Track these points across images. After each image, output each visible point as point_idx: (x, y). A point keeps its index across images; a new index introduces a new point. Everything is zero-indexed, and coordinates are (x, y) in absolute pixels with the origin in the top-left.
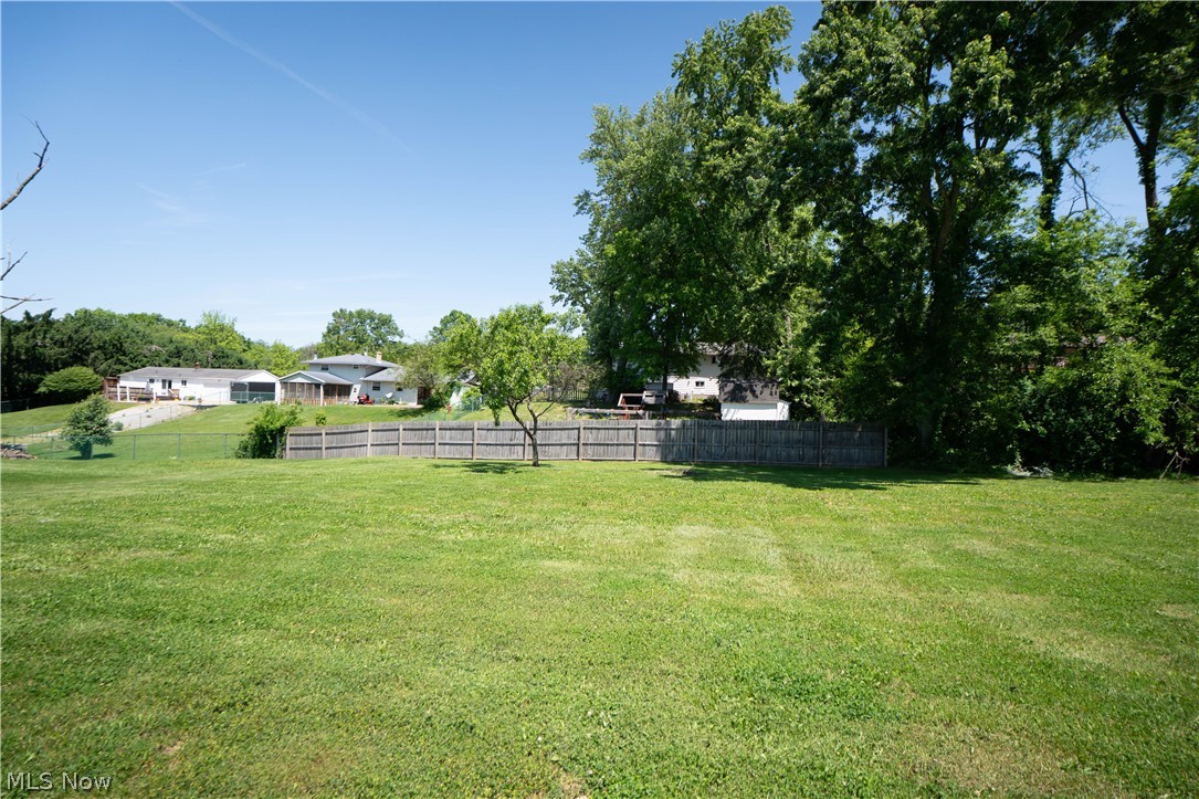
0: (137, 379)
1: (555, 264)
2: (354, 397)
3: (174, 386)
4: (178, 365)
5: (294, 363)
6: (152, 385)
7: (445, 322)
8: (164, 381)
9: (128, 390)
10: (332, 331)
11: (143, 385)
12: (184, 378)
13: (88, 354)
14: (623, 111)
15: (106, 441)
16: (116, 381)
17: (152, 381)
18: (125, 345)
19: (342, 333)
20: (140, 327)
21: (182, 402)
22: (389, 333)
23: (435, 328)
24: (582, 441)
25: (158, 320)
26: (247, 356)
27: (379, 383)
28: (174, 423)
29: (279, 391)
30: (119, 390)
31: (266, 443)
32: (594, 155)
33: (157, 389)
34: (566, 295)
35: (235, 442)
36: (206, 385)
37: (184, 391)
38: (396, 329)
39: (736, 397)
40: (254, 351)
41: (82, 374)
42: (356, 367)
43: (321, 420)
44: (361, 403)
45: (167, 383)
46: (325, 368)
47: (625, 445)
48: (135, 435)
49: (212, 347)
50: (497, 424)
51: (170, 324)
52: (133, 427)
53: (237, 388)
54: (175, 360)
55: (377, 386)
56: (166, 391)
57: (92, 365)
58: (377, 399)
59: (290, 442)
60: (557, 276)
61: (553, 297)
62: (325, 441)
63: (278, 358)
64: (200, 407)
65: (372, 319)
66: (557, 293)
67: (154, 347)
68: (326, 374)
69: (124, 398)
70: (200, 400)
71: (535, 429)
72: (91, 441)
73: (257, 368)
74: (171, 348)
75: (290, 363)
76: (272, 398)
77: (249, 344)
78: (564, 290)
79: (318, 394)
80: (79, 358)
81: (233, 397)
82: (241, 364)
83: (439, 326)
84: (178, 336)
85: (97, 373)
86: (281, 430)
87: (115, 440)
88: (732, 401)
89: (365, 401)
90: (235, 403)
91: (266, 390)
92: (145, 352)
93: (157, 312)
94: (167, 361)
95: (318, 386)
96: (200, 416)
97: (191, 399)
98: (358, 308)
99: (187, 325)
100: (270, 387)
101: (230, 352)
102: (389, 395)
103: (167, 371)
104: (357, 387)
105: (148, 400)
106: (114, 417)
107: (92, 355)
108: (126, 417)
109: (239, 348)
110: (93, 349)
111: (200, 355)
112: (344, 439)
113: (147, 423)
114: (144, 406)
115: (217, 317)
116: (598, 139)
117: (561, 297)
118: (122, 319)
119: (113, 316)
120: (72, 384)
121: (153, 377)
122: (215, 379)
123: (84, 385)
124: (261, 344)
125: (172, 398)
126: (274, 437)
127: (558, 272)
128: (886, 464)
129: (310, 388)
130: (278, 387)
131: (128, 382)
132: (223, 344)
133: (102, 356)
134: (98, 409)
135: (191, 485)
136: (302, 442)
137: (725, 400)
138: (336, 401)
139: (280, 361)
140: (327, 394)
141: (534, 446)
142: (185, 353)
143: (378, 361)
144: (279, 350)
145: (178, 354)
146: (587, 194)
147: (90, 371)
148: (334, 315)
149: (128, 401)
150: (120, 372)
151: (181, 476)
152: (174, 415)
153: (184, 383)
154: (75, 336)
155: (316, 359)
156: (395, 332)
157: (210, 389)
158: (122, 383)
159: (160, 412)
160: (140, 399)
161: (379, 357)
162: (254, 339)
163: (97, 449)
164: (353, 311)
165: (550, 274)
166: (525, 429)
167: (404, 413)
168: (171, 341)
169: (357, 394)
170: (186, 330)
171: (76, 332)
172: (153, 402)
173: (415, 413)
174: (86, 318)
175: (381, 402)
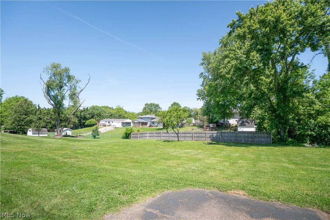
0: (103, 121)
1: (197, 90)
2: (148, 125)
3: (110, 123)
4: (111, 118)
5: (136, 117)
6: (106, 123)
7: (172, 105)
8: (108, 122)
9: (102, 124)
10: (145, 109)
11: (104, 123)
12: (112, 121)
13: (94, 116)
14: (209, 52)
15: (98, 135)
16: (99, 122)
17: (106, 122)
18: (101, 114)
19: (147, 109)
20: (104, 109)
21: (112, 127)
22: (158, 109)
23: (169, 107)
24: (193, 136)
25: (107, 107)
26: (126, 116)
27: (154, 122)
28: (110, 131)
29: (132, 124)
30: (100, 124)
31: (127, 136)
32: (202, 64)
33: (107, 124)
34: (201, 98)
35: (121, 136)
36: (117, 123)
37: (112, 124)
38: (160, 107)
39: (243, 125)
40: (127, 114)
41: (93, 121)
42: (149, 118)
43: (138, 131)
44: (149, 127)
45: (109, 122)
46: (142, 118)
47: (203, 137)
48: (103, 134)
49: (118, 113)
50: (167, 132)
51: (110, 108)
52: (103, 132)
53: (123, 123)
54: (111, 117)
55: (153, 123)
56: (109, 124)
57: (95, 118)
58: (153, 126)
59: (132, 136)
60: (198, 93)
61: (197, 99)
62: (139, 136)
63: (132, 116)
64: (115, 128)
65: (154, 105)
66: (198, 98)
67: (107, 114)
68: (142, 120)
69: (101, 126)
70: (115, 126)
71: (178, 133)
72: (96, 135)
73: (128, 119)
74: (110, 114)
75: (135, 117)
76: (130, 125)
77: (126, 112)
78: (200, 97)
79: (140, 125)
80: (92, 117)
81: (122, 125)
82: (124, 118)
83: (171, 106)
84: (112, 111)
85: (96, 120)
86: (130, 133)
87: (100, 135)
88: (241, 126)
89: (150, 126)
90: (122, 127)
91: (129, 124)
92: (105, 115)
93: (107, 106)
94: (109, 117)
95: (140, 123)
96: (115, 130)
97: (114, 126)
98: (151, 103)
99: (113, 108)
100: (130, 123)
101: (122, 115)
102: (156, 125)
103: (109, 120)
104: (149, 123)
105: (105, 126)
106: (99, 130)
107: (95, 116)
108: (102, 130)
109: (124, 113)
110: (95, 115)
111: (116, 116)
112: (143, 135)
113: (105, 131)
114: (105, 128)
115: (119, 106)
116: (204, 59)
117: (199, 99)
118: (100, 108)
119: (98, 107)
120: (91, 123)
121: (106, 121)
122: (118, 121)
123: (93, 123)
124: (129, 112)
125: (110, 126)
126: (129, 135)
127: (198, 92)
128: (271, 143)
129: (138, 123)
130: (132, 123)
131: (102, 122)
132: (121, 113)
133: (97, 117)
134: (97, 129)
135: (113, 142)
136: (135, 136)
137: (239, 126)
138: (144, 126)
139: (133, 116)
140: (142, 125)
141: (178, 137)
142: (113, 115)
143: (154, 116)
144: (133, 114)
145: (111, 115)
146: (202, 73)
147: (94, 120)
148: (145, 105)
149: (102, 126)
150: (100, 120)
151: (111, 141)
152: (110, 130)
153: (112, 122)
154: (92, 112)
155: (140, 116)
156: (160, 108)
157: (117, 124)
158: (100, 122)
159: (108, 129)
160: (104, 126)
161: (154, 115)
162: (127, 111)
163: (97, 137)
164: (150, 103)
165: (196, 93)
166: (176, 133)
167: (159, 129)
168: (110, 113)
169: (149, 125)
170: (113, 109)
171: (92, 111)
172: (106, 127)
173: (161, 129)
174: (93, 108)
175: (154, 127)
